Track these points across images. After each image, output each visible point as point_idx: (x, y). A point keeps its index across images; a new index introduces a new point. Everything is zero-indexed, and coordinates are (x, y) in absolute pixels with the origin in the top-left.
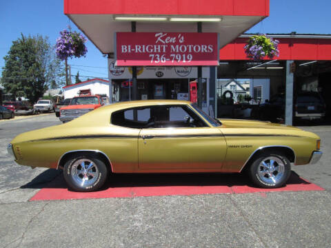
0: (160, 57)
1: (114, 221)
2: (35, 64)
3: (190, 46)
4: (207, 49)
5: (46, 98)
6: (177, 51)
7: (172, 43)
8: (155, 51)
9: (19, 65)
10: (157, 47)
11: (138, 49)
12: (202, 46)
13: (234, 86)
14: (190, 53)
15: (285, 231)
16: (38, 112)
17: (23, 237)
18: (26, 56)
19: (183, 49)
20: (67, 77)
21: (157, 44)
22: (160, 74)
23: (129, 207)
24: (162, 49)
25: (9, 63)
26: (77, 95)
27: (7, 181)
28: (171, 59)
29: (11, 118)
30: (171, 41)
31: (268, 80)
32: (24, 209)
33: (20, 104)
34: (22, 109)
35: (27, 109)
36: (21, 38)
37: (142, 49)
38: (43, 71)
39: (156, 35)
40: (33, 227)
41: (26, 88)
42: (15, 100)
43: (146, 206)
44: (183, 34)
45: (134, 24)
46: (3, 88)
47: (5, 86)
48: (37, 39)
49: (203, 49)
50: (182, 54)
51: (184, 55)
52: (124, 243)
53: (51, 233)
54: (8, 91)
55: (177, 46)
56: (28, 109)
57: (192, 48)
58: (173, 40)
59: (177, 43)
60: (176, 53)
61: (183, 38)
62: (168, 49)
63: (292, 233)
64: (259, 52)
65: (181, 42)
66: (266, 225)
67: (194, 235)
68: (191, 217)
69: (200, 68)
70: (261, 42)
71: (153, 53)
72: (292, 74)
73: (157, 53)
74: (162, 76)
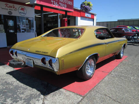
0: (55, 3)
14: (66, 4)
49: (70, 3)
60: (61, 2)
74: (11, 14)
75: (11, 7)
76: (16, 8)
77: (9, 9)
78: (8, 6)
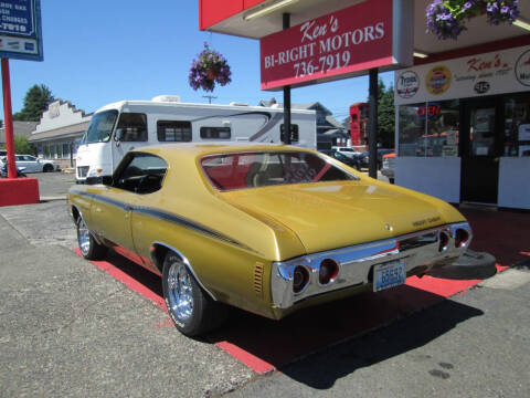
0: (306, 67)
3: (347, 35)
4: (375, 33)
6: (329, 49)
7: (321, 38)
8: (301, 57)
10: (303, 49)
11: (281, 59)
12: (366, 29)
14: (347, 49)
19: (337, 42)
21: (302, 44)
22: (483, 86)
24: (309, 50)
28: (320, 65)
30: (320, 33)
37: (285, 58)
39: (302, 28)
44: (336, 15)
45: (286, 16)
49: (367, 34)
50: (334, 53)
51: (338, 56)
55: (328, 40)
57: (350, 37)
58: (322, 30)
59: (329, 34)
60: (326, 54)
61: (336, 22)
62: (317, 48)
65: (333, 30)
71: (297, 62)
73: (302, 60)
74: (485, 90)
75: (488, 65)
76: (505, 65)
77: (481, 76)
78: (477, 65)
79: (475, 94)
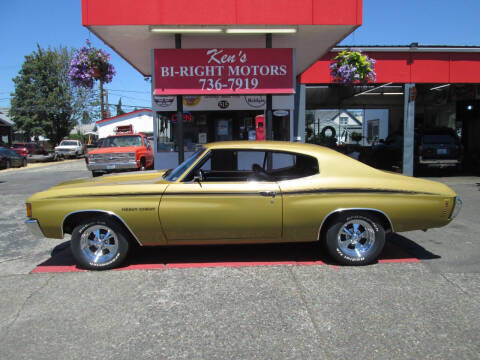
0: (214, 83)
1: (134, 296)
2: (57, 89)
3: (255, 67)
4: (279, 71)
5: (75, 137)
6: (238, 74)
7: (230, 64)
8: (207, 74)
9: (33, 90)
10: (210, 69)
11: (183, 72)
12: (272, 67)
13: (346, 119)
14: (255, 77)
15: (346, 311)
16: (62, 157)
17: (18, 315)
18: (45, 78)
19: (245, 71)
20: (103, 107)
21: (209, 65)
22: (224, 104)
23: (156, 281)
24: (216, 71)
25: (21, 86)
26: (113, 134)
27: (7, 249)
28: (229, 84)
29: (23, 166)
30: (228, 60)
31: (387, 111)
32: (23, 282)
33: (37, 147)
34: (39, 153)
35: (45, 153)
36: (37, 52)
37: (189, 72)
38: (69, 99)
39: (209, 53)
40: (32, 302)
41: (44, 122)
42: (29, 140)
43: (179, 280)
44: (245, 51)
45: (178, 37)
46: (12, 123)
47: (15, 120)
48: (59, 52)
49: (273, 70)
50: (243, 78)
51: (247, 80)
52: (140, 321)
53: (53, 310)
54: (19, 127)
55: (238, 67)
56: (47, 153)
57: (258, 70)
58: (232, 59)
59: (237, 63)
60: (235, 77)
61: (245, 56)
62: (225, 71)
63: (354, 312)
64: (352, 74)
65: (242, 61)
66: (326, 303)
67: (230, 313)
68: (233, 293)
69: (269, 97)
70: (353, 61)
71: (203, 77)
72: (413, 103)
73: (210, 77)
74: (226, 106)
79: (219, 109)
